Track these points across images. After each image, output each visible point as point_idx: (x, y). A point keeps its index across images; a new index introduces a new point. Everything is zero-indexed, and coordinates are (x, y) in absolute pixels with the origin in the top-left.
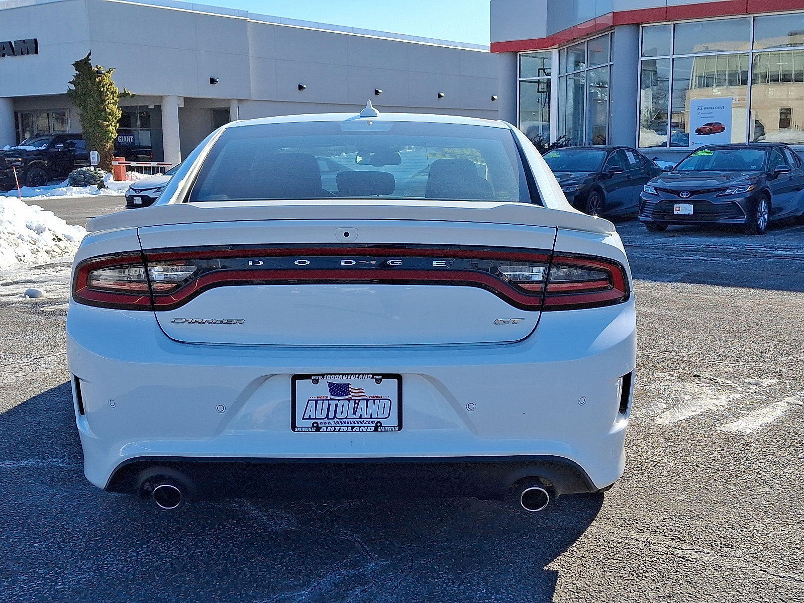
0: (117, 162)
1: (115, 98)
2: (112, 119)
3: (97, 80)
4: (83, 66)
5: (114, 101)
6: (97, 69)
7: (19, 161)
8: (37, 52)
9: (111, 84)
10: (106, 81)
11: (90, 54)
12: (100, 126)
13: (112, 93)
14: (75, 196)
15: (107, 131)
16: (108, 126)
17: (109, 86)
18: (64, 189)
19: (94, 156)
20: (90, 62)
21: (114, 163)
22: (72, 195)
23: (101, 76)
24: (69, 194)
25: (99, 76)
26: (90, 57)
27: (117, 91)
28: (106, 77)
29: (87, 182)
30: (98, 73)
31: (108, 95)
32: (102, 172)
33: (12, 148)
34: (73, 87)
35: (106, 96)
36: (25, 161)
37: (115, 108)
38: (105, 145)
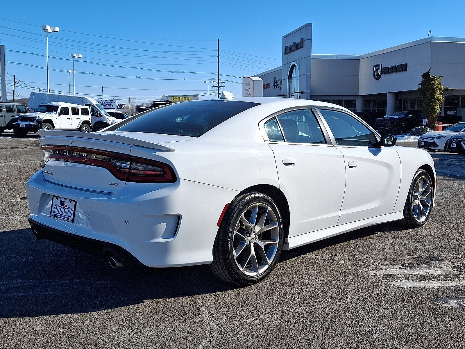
0: (438, 124)
1: (441, 92)
2: (438, 102)
3: (432, 82)
4: (426, 76)
5: (440, 93)
6: (432, 77)
7: (389, 123)
8: (406, 70)
9: (440, 84)
10: (437, 83)
11: (430, 70)
12: (431, 106)
13: (440, 89)
14: (411, 140)
15: (434, 109)
16: (435, 106)
17: (438, 85)
18: (406, 137)
19: (425, 121)
20: (429, 73)
21: (437, 125)
22: (409, 140)
23: (434, 80)
24: (408, 140)
25: (433, 81)
26: (430, 71)
27: (443, 88)
28: (437, 81)
29: (419, 134)
30: (434, 78)
31: (437, 90)
32: (428, 129)
33: (388, 117)
34: (420, 87)
35: (436, 90)
36: (392, 123)
37: (440, 97)
38: (433, 115)
